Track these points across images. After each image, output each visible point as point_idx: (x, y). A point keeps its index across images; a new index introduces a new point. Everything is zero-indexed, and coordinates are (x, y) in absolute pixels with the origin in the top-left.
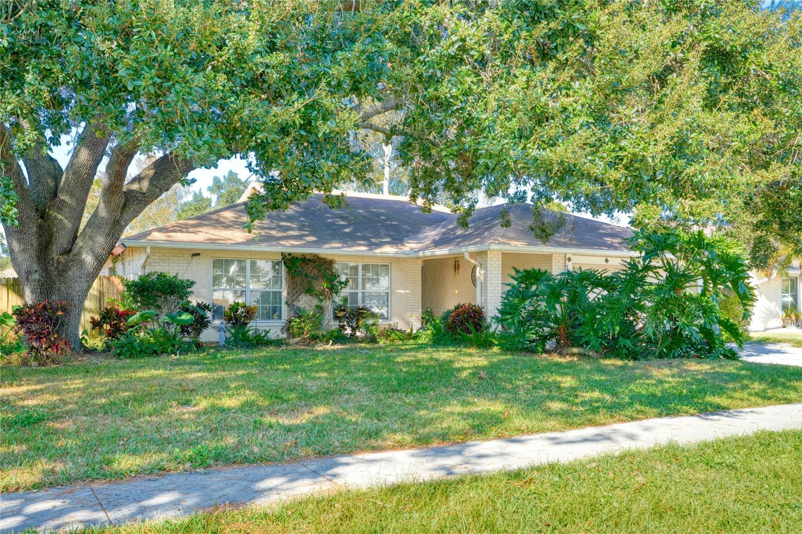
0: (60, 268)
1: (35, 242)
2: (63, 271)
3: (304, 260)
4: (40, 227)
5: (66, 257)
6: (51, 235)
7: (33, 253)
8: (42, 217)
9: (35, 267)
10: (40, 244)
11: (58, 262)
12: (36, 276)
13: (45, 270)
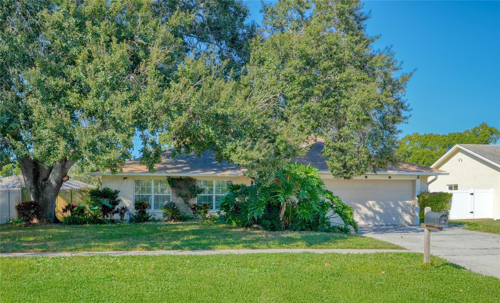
0: (42, 187)
1: (32, 176)
2: (43, 188)
3: (180, 179)
4: (34, 170)
5: (44, 182)
6: (39, 173)
7: (31, 180)
8: (35, 166)
9: (33, 186)
10: (34, 177)
11: (42, 184)
12: (33, 190)
13: (37, 188)
